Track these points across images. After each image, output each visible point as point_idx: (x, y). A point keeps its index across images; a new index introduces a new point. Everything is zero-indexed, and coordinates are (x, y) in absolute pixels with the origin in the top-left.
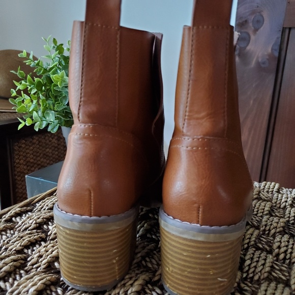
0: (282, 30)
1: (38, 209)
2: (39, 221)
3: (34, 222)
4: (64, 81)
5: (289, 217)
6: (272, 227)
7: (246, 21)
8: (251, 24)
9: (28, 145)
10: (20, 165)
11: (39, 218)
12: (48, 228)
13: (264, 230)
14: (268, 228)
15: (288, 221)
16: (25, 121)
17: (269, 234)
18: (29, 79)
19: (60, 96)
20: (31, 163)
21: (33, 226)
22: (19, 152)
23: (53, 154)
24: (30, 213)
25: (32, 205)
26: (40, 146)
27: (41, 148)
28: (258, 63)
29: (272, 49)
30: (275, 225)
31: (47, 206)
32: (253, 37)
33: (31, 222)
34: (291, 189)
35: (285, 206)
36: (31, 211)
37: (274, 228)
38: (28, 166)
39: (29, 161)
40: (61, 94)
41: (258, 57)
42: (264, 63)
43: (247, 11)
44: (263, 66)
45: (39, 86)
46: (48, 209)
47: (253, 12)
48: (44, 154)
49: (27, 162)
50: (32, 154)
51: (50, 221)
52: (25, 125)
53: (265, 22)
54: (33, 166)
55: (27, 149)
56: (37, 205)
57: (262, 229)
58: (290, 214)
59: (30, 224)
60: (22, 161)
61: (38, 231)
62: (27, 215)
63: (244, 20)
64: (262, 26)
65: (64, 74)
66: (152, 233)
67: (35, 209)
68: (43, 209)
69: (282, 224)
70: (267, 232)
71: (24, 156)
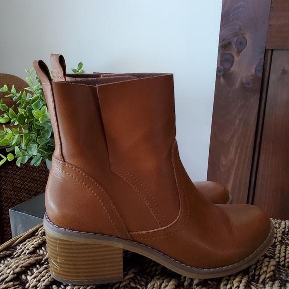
0: (264, 51)
1: (18, 254)
2: (17, 270)
3: (12, 272)
4: (46, 117)
5: (279, 257)
6: (262, 272)
7: (229, 43)
8: (234, 46)
9: (15, 170)
10: (7, 190)
11: (17, 267)
12: (27, 278)
13: (254, 275)
14: (257, 273)
15: (279, 262)
16: (6, 157)
17: (258, 279)
18: (11, 113)
19: (42, 130)
20: (19, 188)
21: (11, 277)
22: (6, 177)
23: (40, 178)
24: (9, 259)
25: (13, 248)
26: (27, 171)
27: (28, 172)
28: (242, 84)
29: (256, 70)
30: (265, 269)
31: (28, 249)
32: (236, 59)
33: (8, 271)
34: (279, 221)
35: (275, 243)
36: (10, 256)
37: (264, 272)
38: (15, 192)
39: (17, 187)
40: (44, 128)
41: (242, 78)
42: (248, 84)
43: (230, 33)
44: (247, 86)
45: (21, 119)
46: (28, 254)
47: (236, 35)
48: (32, 178)
49: (14, 188)
50: (19, 179)
51: (29, 270)
52: (7, 160)
53: (247, 44)
54: (20, 191)
55: (13, 175)
56: (18, 248)
57: (251, 274)
58: (280, 253)
59: (7, 275)
60: (9, 187)
61: (16, 283)
62: (6, 262)
63: (227, 42)
64: (245, 48)
65: (45, 109)
66: (136, 281)
67: (14, 253)
68: (23, 253)
69: (272, 268)
70: (256, 278)
71: (11, 182)
